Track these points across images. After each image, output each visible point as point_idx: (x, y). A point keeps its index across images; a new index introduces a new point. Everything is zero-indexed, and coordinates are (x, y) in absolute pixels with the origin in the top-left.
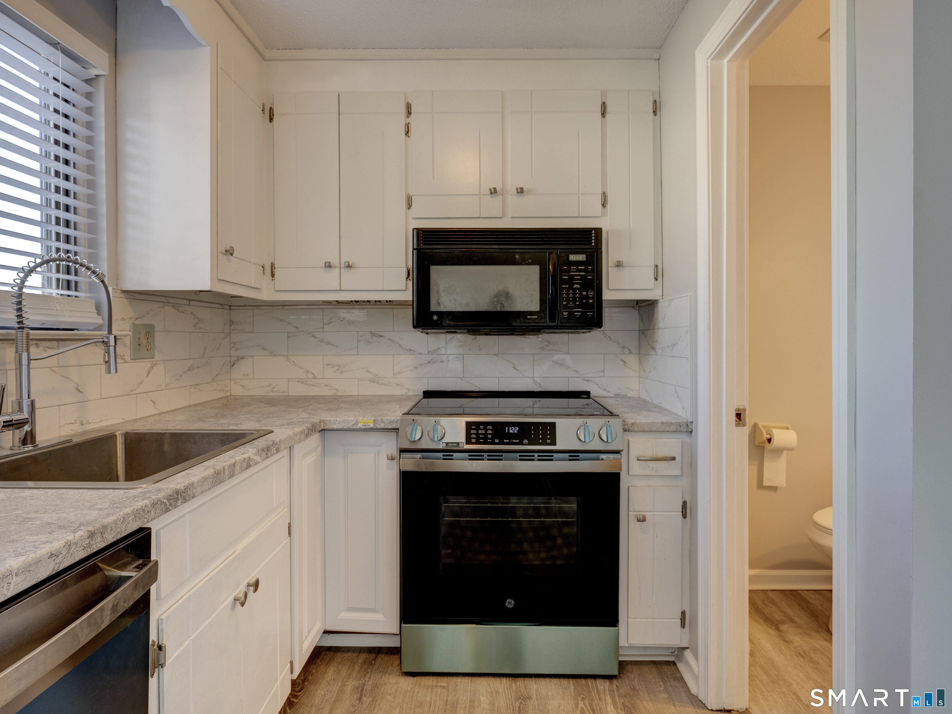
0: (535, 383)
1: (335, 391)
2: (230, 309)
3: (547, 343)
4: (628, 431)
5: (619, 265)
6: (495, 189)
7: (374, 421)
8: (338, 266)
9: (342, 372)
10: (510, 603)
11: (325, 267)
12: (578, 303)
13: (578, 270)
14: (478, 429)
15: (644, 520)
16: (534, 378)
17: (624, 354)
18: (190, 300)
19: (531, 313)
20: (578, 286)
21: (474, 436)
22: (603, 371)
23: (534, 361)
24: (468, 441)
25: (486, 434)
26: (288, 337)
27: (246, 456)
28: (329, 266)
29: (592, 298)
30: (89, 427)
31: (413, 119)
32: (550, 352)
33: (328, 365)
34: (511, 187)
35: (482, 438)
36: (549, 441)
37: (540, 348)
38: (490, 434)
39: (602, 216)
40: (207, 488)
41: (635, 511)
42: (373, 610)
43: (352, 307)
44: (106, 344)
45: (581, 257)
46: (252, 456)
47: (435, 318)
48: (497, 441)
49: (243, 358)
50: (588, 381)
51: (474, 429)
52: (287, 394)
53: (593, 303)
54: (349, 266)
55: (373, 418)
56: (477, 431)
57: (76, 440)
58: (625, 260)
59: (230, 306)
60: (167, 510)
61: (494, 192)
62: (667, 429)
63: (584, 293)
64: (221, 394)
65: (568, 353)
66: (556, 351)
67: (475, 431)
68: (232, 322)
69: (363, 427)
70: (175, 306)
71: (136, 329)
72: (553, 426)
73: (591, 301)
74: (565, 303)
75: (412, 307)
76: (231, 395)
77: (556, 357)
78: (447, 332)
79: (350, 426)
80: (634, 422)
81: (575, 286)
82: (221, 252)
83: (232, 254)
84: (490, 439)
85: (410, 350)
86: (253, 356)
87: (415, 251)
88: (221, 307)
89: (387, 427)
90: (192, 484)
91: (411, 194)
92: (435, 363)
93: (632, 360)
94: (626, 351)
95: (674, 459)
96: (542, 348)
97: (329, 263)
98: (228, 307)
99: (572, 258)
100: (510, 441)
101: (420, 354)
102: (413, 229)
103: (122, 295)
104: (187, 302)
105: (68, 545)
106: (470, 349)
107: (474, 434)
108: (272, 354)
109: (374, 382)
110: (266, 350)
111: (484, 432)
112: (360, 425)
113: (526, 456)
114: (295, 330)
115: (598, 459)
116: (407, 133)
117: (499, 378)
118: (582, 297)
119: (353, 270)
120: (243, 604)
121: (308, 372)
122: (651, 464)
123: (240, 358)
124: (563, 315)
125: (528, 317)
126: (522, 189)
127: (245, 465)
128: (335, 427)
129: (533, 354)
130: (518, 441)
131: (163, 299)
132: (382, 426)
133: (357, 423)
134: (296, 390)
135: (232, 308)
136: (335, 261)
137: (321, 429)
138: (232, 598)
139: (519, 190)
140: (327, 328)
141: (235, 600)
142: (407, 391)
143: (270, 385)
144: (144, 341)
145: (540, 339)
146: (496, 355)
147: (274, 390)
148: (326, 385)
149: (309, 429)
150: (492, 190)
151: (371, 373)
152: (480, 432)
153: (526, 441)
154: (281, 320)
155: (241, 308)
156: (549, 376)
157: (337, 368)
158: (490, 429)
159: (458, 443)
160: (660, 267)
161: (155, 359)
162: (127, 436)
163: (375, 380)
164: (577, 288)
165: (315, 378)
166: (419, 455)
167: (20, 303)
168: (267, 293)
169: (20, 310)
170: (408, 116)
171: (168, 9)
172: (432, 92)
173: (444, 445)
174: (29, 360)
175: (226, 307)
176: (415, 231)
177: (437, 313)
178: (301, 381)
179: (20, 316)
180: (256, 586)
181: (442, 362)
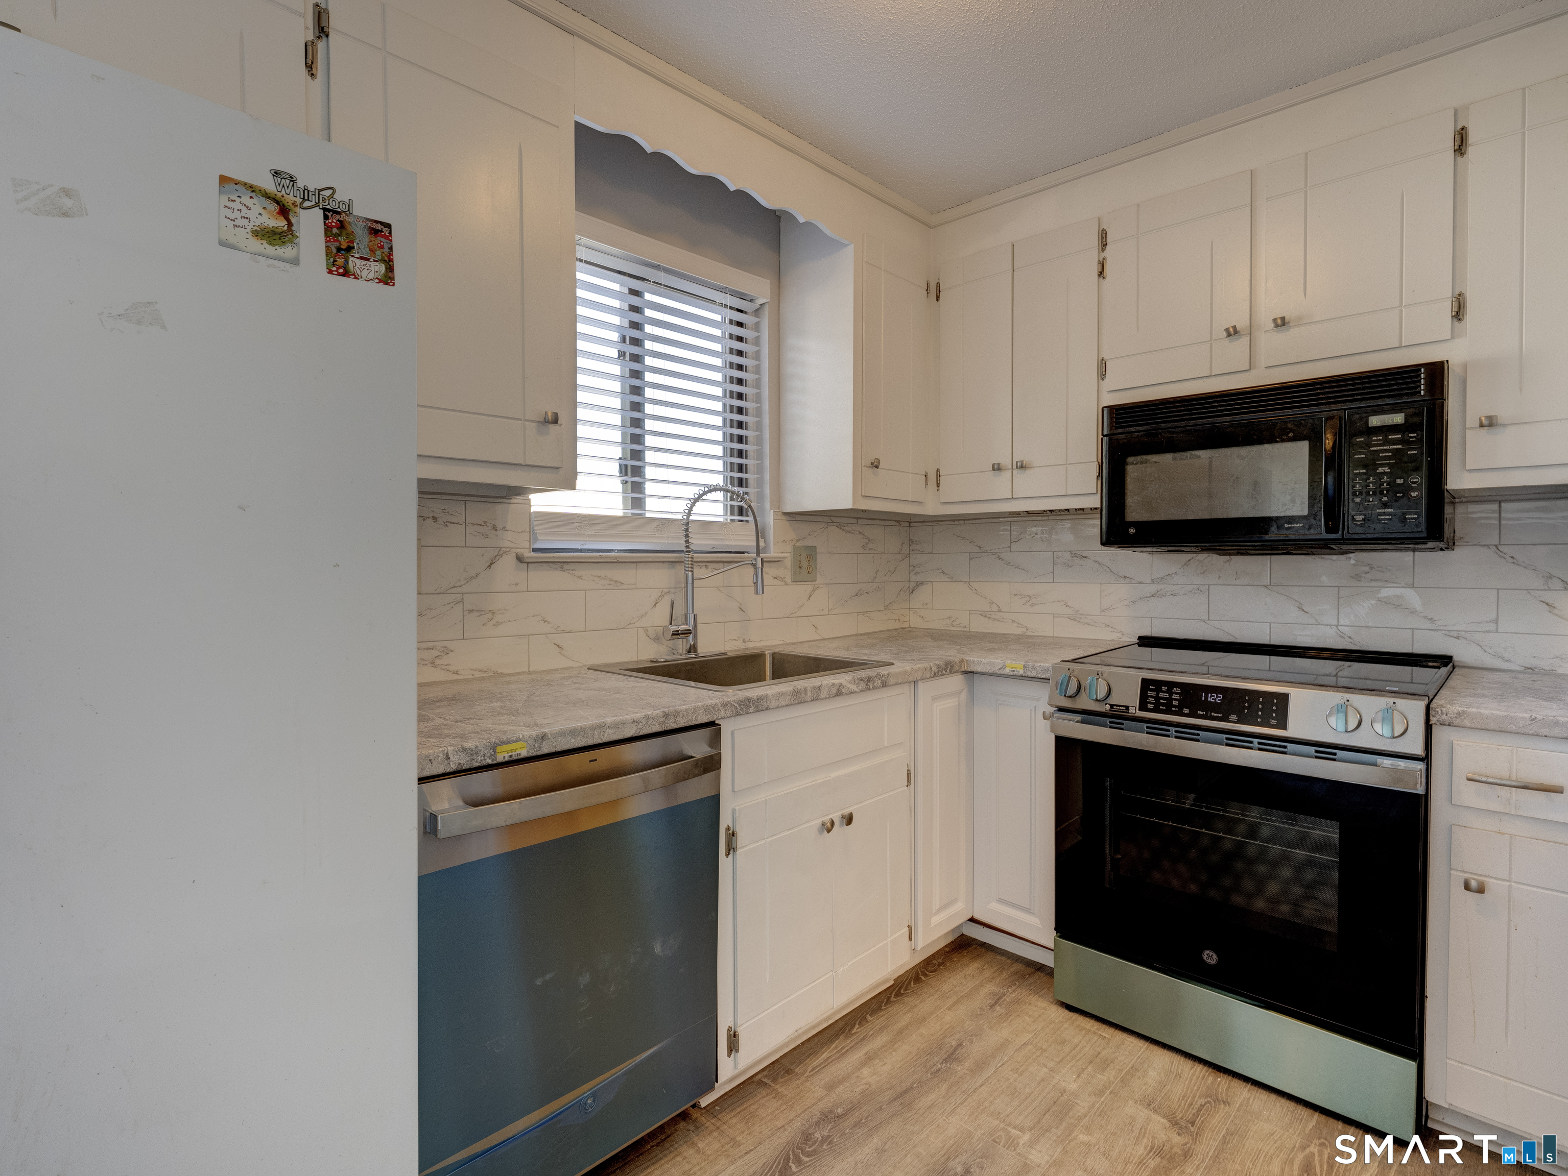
0: (1342, 635)
1: (1024, 630)
2: (910, 526)
3: (1367, 569)
4: (1449, 725)
5: (1492, 423)
6: (1234, 327)
7: (1024, 666)
8: (1010, 467)
9: (1033, 605)
10: (1210, 957)
11: (994, 470)
12: (1385, 499)
13: (1387, 442)
14: (1158, 690)
15: (1481, 890)
16: (1340, 628)
18: (857, 518)
19: (1291, 519)
20: (1387, 470)
21: (1152, 700)
23: (1339, 598)
24: (1143, 707)
25: (1170, 700)
26: (970, 559)
27: (836, 682)
28: (997, 468)
29: (1418, 488)
30: (750, 645)
31: (1108, 253)
32: (1374, 584)
33: (1016, 595)
34: (1265, 319)
35: (1163, 704)
36: (1274, 722)
37: (1352, 577)
38: (1176, 700)
39: (1453, 337)
40: (787, 704)
41: (1464, 872)
42: (1028, 911)
43: (1046, 518)
44: (754, 565)
45: (1398, 418)
46: (844, 683)
47: (1132, 531)
48: (1186, 711)
49: (922, 583)
50: (1458, 638)
51: (1152, 690)
52: (968, 630)
53: (1418, 498)
54: (1022, 466)
55: (1023, 663)
56: (1158, 694)
57: (730, 654)
58: (1505, 413)
59: (910, 522)
60: (738, 715)
61: (1232, 333)
63: (1400, 481)
64: (898, 625)
65: (1413, 586)
66: (1387, 581)
67: (1154, 694)
68: (911, 541)
69: (1011, 673)
70: (840, 526)
71: (796, 550)
72: (1283, 699)
73: (1414, 494)
74: (1358, 500)
75: (1099, 516)
76: (910, 627)
77: (1386, 592)
78: (1169, 551)
79: (995, 669)
80: (1463, 711)
81: (1380, 470)
82: (864, 466)
83: (877, 467)
84: (1175, 707)
85: (1125, 577)
86: (932, 582)
87: (1105, 439)
88: (898, 524)
89: (1039, 676)
90: (767, 696)
91: (1106, 358)
92: (1162, 596)
95: (1558, 790)
96: (1357, 577)
97: (999, 464)
98: (907, 524)
99: (1375, 421)
100: (1207, 713)
101: (1141, 583)
102: (1103, 409)
103: (784, 517)
104: (854, 521)
105: (648, 718)
106: (1220, 577)
107: (1152, 697)
108: (953, 580)
109: (1074, 620)
110: (946, 574)
111: (1167, 695)
112: (1007, 671)
113: (1236, 739)
114: (977, 550)
115: (1375, 765)
116: (1101, 274)
117: (1270, 623)
118: (1395, 488)
119: (1028, 472)
120: (828, 830)
121: (992, 603)
122: (1504, 792)
123: (919, 584)
124: (1353, 519)
125: (1286, 526)
126: (1283, 319)
127: (834, 690)
128: (979, 669)
129: (1339, 587)
130: (1220, 715)
131: (826, 519)
132: (1034, 674)
133: (1004, 667)
134: (979, 625)
135: (912, 524)
136: (1005, 461)
137: (963, 669)
138: (819, 821)
139: (1279, 321)
140: (1015, 547)
141: (823, 824)
142: (1120, 635)
143: (949, 618)
144: (805, 564)
145: (1352, 562)
146: (1265, 586)
147: (954, 623)
148: (1014, 621)
149: (939, 667)
150: (1231, 330)
151: (1070, 607)
152: (1161, 694)
153: (1233, 717)
154: (963, 538)
155: (921, 524)
156: (1370, 624)
157: (1028, 599)
158: (1176, 693)
159: (1127, 708)
161: (817, 582)
162: (774, 655)
163: (1077, 617)
164: (1384, 473)
165: (1000, 611)
166: (1078, 717)
167: (687, 530)
168: (931, 508)
169: (687, 536)
170: (1103, 250)
171: (807, 224)
172: (1138, 205)
173: (1108, 707)
174: (693, 579)
175: (903, 524)
176: (1106, 410)
177: (1136, 524)
178: (984, 614)
179: (687, 541)
180: (849, 820)
181: (1175, 595)
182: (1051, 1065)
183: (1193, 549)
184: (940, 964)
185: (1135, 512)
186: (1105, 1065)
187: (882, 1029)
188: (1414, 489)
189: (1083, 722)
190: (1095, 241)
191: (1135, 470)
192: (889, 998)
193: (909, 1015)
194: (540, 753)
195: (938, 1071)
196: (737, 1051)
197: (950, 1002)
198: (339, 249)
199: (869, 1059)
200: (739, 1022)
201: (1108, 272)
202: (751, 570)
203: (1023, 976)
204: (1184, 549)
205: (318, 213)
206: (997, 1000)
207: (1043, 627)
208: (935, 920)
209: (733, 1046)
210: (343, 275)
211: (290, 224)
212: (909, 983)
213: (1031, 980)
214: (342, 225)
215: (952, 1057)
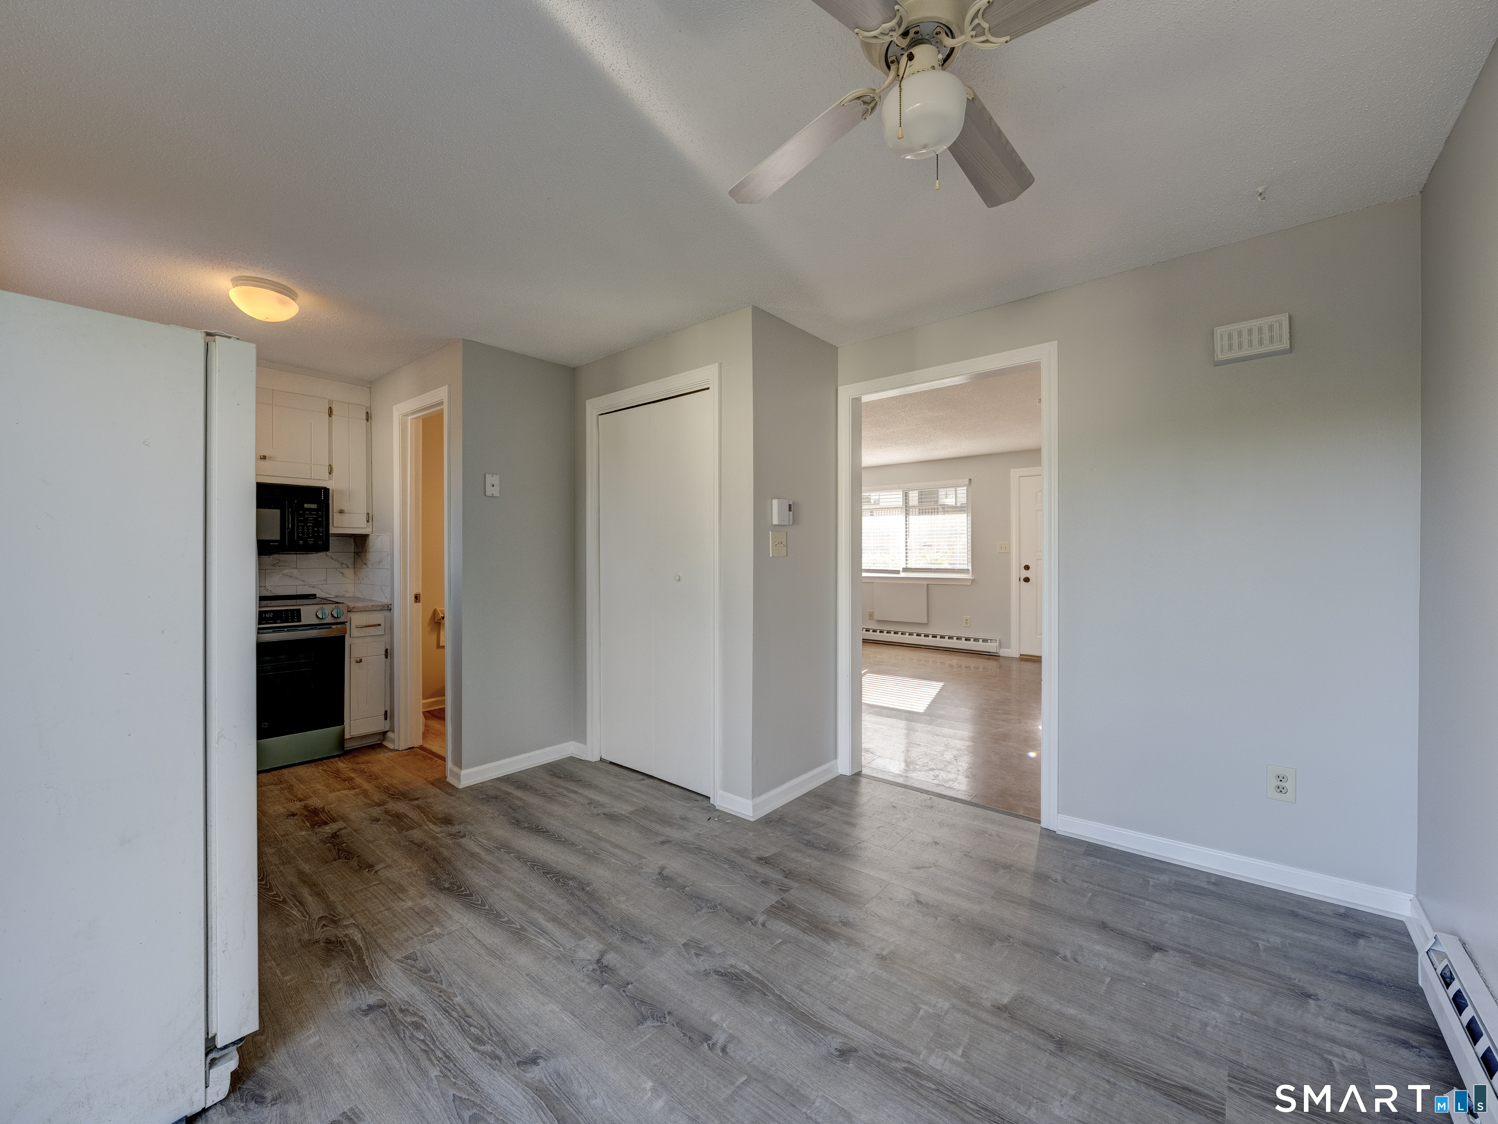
0: (266, 590)
3: (278, 561)
4: (350, 612)
5: (341, 512)
12: (311, 535)
13: (311, 515)
15: (361, 661)
16: (266, 586)
17: (342, 568)
19: (274, 541)
20: (312, 525)
22: (326, 580)
23: (265, 574)
29: (322, 532)
32: (281, 567)
36: (295, 620)
37: (271, 565)
39: (329, 480)
41: (355, 657)
45: (314, 506)
50: (313, 587)
58: (345, 509)
62: (375, 609)
63: (316, 529)
65: (296, 568)
66: (286, 566)
72: (299, 611)
73: (321, 534)
77: (286, 571)
80: (355, 606)
81: (309, 524)
93: (349, 573)
94: (344, 566)
95: (380, 625)
96: (273, 565)
99: (306, 506)
115: (331, 628)
118: (314, 532)
122: (365, 629)
124: (299, 543)
125: (271, 544)
126: (264, 456)
130: (273, 621)
139: (262, 457)
153: (279, 621)
156: (280, 584)
160: (370, 514)
164: (310, 526)
188: (321, 533)
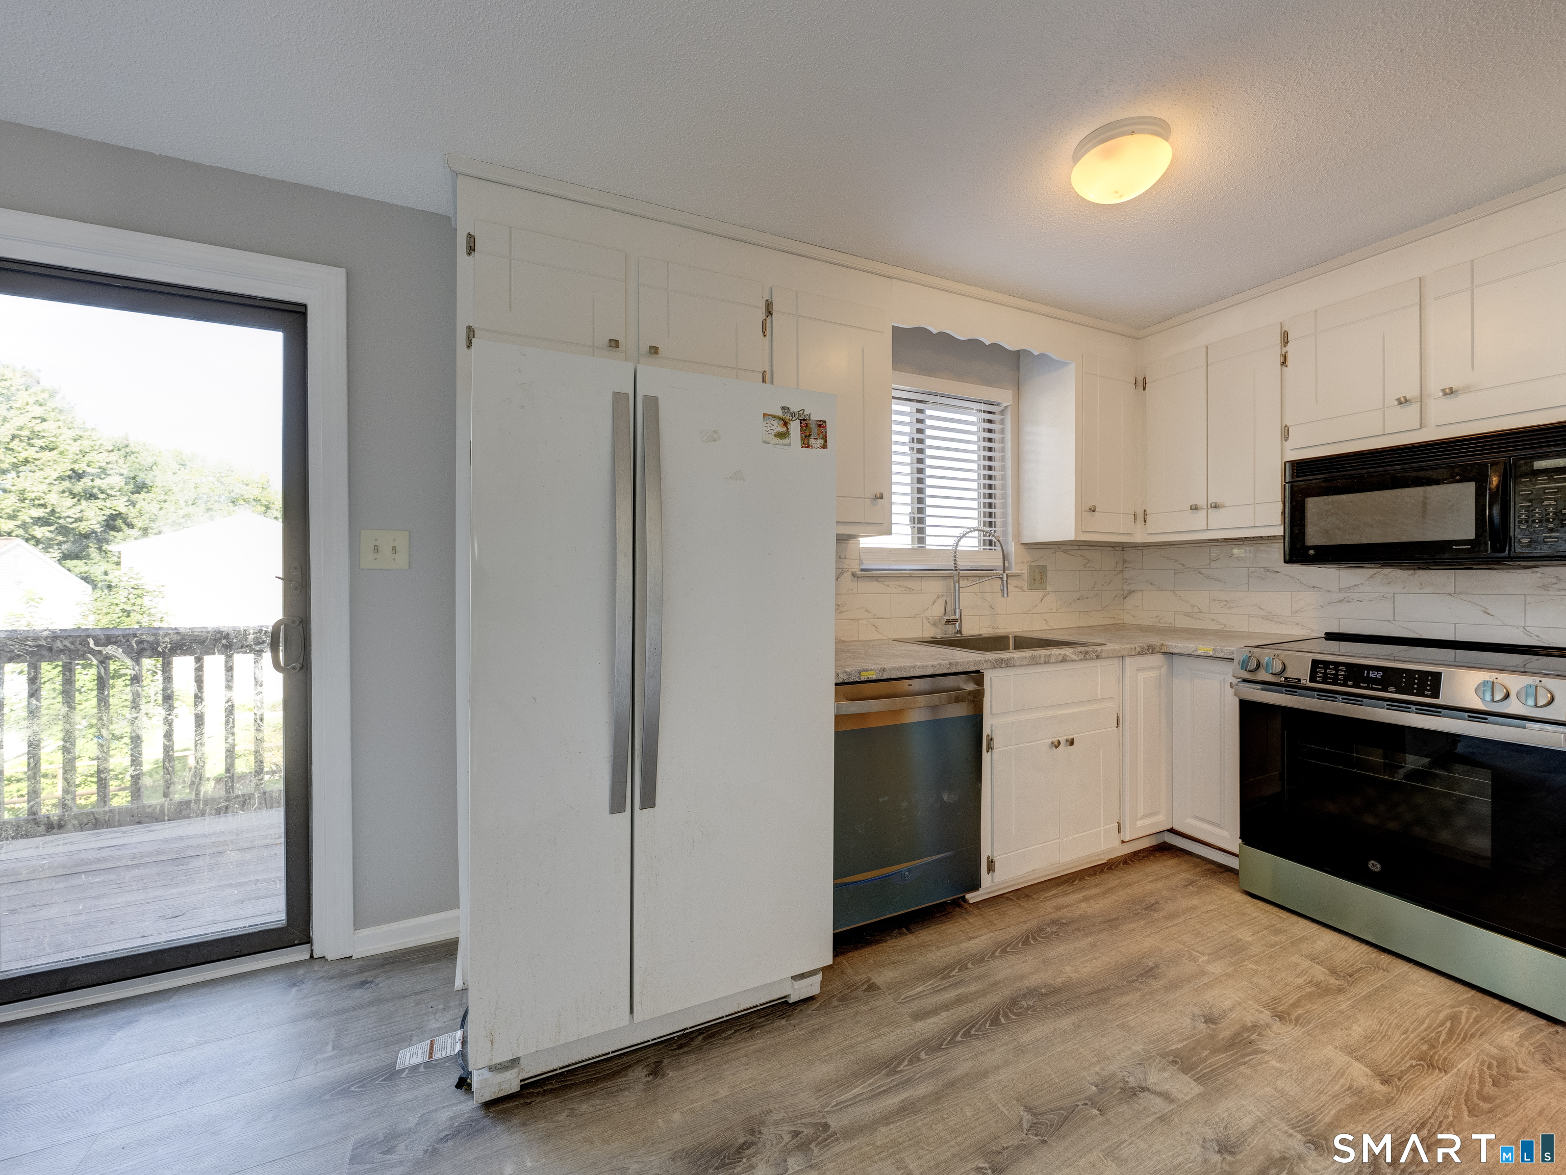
0: (1528, 633)
1: (1223, 626)
2: (1124, 550)
6: (1405, 397)
7: (1213, 650)
8: (1205, 507)
9: (1230, 608)
10: (1374, 866)
11: (1191, 509)
12: (1551, 526)
13: (1553, 481)
14: (1326, 668)
16: (1528, 628)
18: (1079, 546)
19: (1460, 542)
20: (1553, 503)
21: (1321, 675)
23: (1525, 604)
24: (1313, 680)
25: (1336, 675)
26: (1175, 574)
27: (1061, 653)
28: (1194, 508)
30: (998, 631)
31: (1289, 348)
33: (1215, 600)
34: (1434, 387)
35: (1330, 678)
36: (1428, 693)
37: (1539, 587)
38: (1341, 675)
40: (1025, 663)
42: (1218, 825)
43: (1241, 543)
44: (1002, 579)
45: (1562, 462)
46: (1068, 654)
47: (1313, 552)
48: (1350, 683)
49: (1134, 591)
51: (1321, 668)
52: (1173, 626)
54: (1216, 506)
55: (1212, 647)
56: (1326, 671)
57: (984, 636)
59: (1124, 547)
60: (995, 668)
61: (1404, 401)
64: (1113, 622)
67: (1322, 670)
68: (1124, 561)
69: (1203, 654)
70: (1066, 551)
71: (1032, 569)
72: (1437, 677)
74: (1524, 527)
75: (1282, 542)
76: (1123, 623)
79: (1190, 652)
81: (1546, 503)
82: (1084, 511)
83: (1094, 511)
84: (1341, 680)
85: (1314, 587)
86: (1142, 590)
87: (1287, 485)
88: (1112, 549)
89: (1226, 656)
90: (1013, 658)
91: (1288, 424)
92: (1349, 602)
96: (1544, 587)
97: (1196, 505)
98: (1121, 550)
99: (1539, 465)
100: (1368, 686)
101: (1329, 591)
102: (1285, 463)
103: (1022, 546)
104: (1077, 548)
105: (940, 664)
106: (1404, 587)
107: (1320, 673)
108: (1160, 589)
109: (1268, 619)
110: (1154, 585)
111: (1334, 672)
112: (1200, 652)
113: (1395, 704)
114: (1181, 567)
115: (1524, 727)
116: (1284, 363)
117: (1455, 624)
118: (1560, 517)
119: (1221, 510)
120: (1056, 747)
121: (1194, 606)
123: (1131, 592)
124: (1520, 541)
126: (1451, 389)
127: (1060, 658)
128: (1176, 651)
129: (1525, 595)
130: (1382, 687)
131: (1053, 548)
132: (1221, 655)
133: (1197, 650)
134: (1182, 622)
136: (1201, 502)
137: (1163, 651)
138: (1050, 741)
139: (1447, 391)
140: (1213, 564)
141: (1052, 743)
142: (1309, 631)
143: (1157, 617)
144: (1038, 577)
146: (1450, 594)
147: (1161, 621)
148: (1213, 620)
149: (1142, 648)
150: (1403, 399)
151: (1263, 610)
152: (1328, 671)
153: (1392, 689)
154: (1168, 559)
155: (1133, 549)
156: (1560, 626)
157: (1225, 603)
158: (1342, 670)
159: (1299, 680)
161: (1047, 590)
162: (1015, 637)
163: (1269, 617)
164: (1550, 505)
165: (1201, 612)
166: (1259, 686)
167: (955, 556)
168: (1140, 537)
169: (955, 560)
170: (1285, 346)
171: (1042, 356)
172: (1316, 311)
173: (1283, 679)
174: (959, 587)
175: (1118, 549)
176: (1288, 465)
177: (1314, 548)
178: (1187, 615)
179: (955, 564)
180: (1071, 742)
181: (1361, 601)
182: (1231, 924)
183: (1373, 565)
184: (1144, 857)
185: (1314, 537)
186: (1278, 932)
187: (1096, 886)
189: (1262, 689)
190: (1277, 339)
191: (1313, 505)
192: (1102, 870)
193: (1118, 881)
194: (882, 678)
195: (1139, 913)
196: (993, 871)
197: (1151, 879)
198: (806, 436)
199: (1086, 899)
200: (995, 854)
201: (1289, 362)
202: (1000, 582)
203: (1215, 873)
204: (1367, 565)
205: (798, 421)
206: (1191, 883)
207: (1239, 624)
208: (1139, 823)
209: (991, 868)
210: (808, 447)
211: (788, 429)
212: (1119, 863)
213: (1221, 876)
214: (807, 426)
215: (1150, 907)
